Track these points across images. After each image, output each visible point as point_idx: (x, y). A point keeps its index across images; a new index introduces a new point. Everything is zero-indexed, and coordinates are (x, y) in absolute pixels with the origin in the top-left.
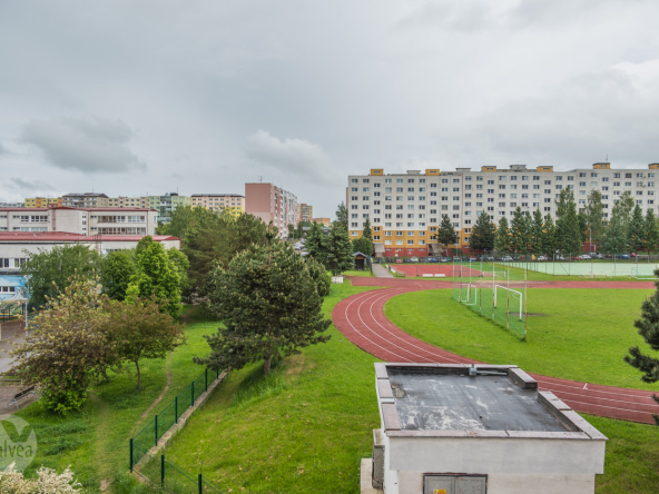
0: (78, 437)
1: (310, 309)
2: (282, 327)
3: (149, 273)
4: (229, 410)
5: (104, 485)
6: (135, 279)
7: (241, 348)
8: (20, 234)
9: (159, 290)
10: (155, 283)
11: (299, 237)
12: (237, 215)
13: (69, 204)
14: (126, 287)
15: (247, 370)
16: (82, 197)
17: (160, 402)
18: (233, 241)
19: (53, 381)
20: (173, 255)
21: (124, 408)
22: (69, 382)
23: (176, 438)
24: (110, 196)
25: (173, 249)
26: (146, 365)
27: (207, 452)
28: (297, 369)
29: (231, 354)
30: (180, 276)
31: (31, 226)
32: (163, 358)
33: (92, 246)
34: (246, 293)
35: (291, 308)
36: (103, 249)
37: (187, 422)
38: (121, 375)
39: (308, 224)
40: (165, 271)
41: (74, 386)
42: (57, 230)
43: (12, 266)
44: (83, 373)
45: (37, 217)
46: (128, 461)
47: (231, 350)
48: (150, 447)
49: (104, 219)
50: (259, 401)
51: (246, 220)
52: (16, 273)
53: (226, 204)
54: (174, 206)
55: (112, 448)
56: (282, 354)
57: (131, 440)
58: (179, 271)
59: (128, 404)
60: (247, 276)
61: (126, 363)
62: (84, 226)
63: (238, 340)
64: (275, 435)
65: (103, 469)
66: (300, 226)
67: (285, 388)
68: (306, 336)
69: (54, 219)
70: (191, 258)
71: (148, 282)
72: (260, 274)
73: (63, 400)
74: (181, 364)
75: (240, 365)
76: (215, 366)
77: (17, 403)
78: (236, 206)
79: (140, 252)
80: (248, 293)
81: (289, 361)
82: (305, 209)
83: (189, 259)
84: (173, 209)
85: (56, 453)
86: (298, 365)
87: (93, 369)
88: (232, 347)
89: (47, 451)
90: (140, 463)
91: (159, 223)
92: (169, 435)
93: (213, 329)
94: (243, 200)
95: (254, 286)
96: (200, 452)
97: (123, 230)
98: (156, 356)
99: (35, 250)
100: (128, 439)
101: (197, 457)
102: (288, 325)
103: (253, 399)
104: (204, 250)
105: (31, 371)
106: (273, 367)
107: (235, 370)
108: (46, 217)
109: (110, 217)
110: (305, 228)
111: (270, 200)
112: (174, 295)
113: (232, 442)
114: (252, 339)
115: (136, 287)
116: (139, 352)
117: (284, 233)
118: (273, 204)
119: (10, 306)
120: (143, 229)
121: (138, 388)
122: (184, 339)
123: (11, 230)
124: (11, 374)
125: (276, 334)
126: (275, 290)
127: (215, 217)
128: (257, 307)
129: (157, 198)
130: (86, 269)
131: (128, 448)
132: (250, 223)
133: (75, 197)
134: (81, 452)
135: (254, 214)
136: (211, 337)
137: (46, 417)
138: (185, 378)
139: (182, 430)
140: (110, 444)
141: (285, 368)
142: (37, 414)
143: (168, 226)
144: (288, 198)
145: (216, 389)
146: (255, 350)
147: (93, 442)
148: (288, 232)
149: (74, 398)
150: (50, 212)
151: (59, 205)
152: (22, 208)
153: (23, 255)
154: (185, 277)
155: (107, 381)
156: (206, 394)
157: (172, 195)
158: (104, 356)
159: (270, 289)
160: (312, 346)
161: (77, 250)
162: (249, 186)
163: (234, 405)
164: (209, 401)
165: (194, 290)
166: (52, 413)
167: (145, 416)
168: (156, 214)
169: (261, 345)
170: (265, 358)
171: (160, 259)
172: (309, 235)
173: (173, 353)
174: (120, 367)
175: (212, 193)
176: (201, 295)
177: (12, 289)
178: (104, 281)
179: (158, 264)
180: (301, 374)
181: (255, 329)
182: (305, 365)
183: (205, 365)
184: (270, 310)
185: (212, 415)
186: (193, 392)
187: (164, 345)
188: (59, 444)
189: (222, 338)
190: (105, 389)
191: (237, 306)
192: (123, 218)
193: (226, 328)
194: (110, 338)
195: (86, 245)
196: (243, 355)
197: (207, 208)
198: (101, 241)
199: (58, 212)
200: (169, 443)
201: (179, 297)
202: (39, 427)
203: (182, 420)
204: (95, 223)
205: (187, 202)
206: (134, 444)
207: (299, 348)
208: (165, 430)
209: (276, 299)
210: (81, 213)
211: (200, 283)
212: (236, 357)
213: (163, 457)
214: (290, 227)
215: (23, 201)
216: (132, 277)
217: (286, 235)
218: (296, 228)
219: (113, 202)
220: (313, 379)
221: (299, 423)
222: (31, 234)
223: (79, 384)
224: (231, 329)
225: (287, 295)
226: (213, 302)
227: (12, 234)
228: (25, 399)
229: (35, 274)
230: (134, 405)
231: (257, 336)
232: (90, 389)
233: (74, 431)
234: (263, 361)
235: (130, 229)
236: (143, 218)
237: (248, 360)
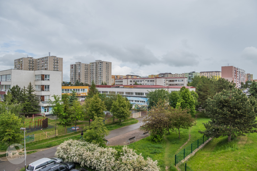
0: (160, 150)
1: (250, 118)
2: (236, 124)
3: (184, 99)
4: (212, 153)
5: (167, 168)
6: (179, 101)
7: (218, 130)
8: (147, 86)
9: (187, 105)
10: (186, 103)
11: (246, 87)
12: (218, 79)
13: (160, 76)
14: (176, 103)
15: (220, 139)
16: (164, 74)
17: (186, 144)
18: (216, 89)
19: (153, 131)
20: (193, 93)
21: (174, 144)
22: (158, 132)
23: (191, 158)
24: (172, 74)
25: (193, 91)
26: (182, 130)
27: (203, 167)
28: (243, 142)
29: (214, 131)
30: (195, 101)
31: (150, 83)
32: (188, 129)
33: (166, 90)
34: (220, 109)
35: (241, 116)
36: (170, 90)
37: (195, 153)
38: (173, 132)
39: (250, 82)
40: (190, 99)
41: (159, 133)
42: (157, 85)
43: (144, 95)
44: (162, 130)
45: (152, 81)
46: (174, 162)
47: (214, 130)
48: (182, 159)
49: (170, 81)
50: (225, 152)
51: (221, 81)
52: (145, 97)
53: (213, 75)
54: (193, 76)
55: (170, 156)
56: (236, 135)
57: (176, 155)
58: (195, 99)
59: (176, 143)
60: (221, 102)
61: (175, 129)
62: (164, 83)
63: (216, 127)
64: (232, 167)
65: (167, 162)
66: (247, 83)
67: (237, 149)
68: (248, 129)
69: (156, 81)
70: (199, 94)
71: (184, 102)
72: (226, 101)
73: (156, 137)
74: (194, 132)
75: (217, 136)
76: (207, 135)
77: (144, 136)
78: (218, 76)
79: (181, 92)
80: (221, 108)
81: (239, 138)
82: (249, 76)
83: (199, 95)
84: (193, 77)
85: (153, 154)
86: (244, 141)
87: (165, 129)
88: (214, 129)
89: (151, 152)
90: (178, 164)
91: (188, 82)
92: (189, 157)
93: (207, 121)
94: (221, 73)
95: (224, 106)
96: (200, 166)
97: (176, 84)
98: (185, 128)
99: (150, 90)
100: (175, 154)
101: (199, 167)
102: (239, 123)
103: (223, 151)
104: (204, 92)
105: (148, 127)
106: (232, 139)
107: (215, 138)
108: (154, 81)
109: (172, 80)
110: (249, 84)
111: (232, 73)
112: (193, 107)
113: (213, 165)
114: (223, 127)
115: (179, 104)
116: (180, 126)
117: (239, 86)
118: (234, 74)
119: (144, 107)
120: (183, 84)
121: (179, 138)
122: (195, 124)
123: (145, 84)
124: (143, 127)
125: (233, 126)
126: (233, 108)
127: (209, 80)
128: (225, 115)
129: (188, 74)
130: (164, 97)
131: (175, 158)
132: (223, 81)
133: (162, 74)
134: (160, 155)
135: (225, 78)
136: (206, 124)
137: (151, 142)
138: (195, 137)
139: (194, 156)
140: (169, 155)
141: (237, 141)
142: (149, 140)
143: (191, 83)
144: (241, 71)
145: (207, 144)
146: (224, 131)
147: (164, 153)
148: (241, 85)
149: (159, 137)
150: (155, 79)
151: (158, 77)
152: (147, 78)
153: (147, 92)
154: (197, 101)
155: (169, 134)
156: (203, 145)
157: (193, 72)
158: (168, 125)
159: (231, 108)
160: (251, 134)
161: (162, 91)
162: (223, 68)
163: (214, 151)
164: (204, 147)
165: (200, 106)
166: (153, 141)
167: (181, 148)
168: (187, 79)
169: (226, 130)
170: (228, 135)
171: (188, 94)
172: (251, 86)
173: (192, 128)
174: (173, 130)
175: (208, 71)
176: (203, 108)
177: (144, 102)
178: (170, 101)
179: (187, 96)
180: (245, 145)
181: (224, 123)
182: (247, 141)
183: (203, 134)
184: (231, 116)
185: (205, 153)
186: (198, 143)
187: (188, 124)
188: (154, 151)
189: (210, 125)
190: (169, 136)
191: (216, 113)
192: (176, 80)
193: (212, 121)
194: (170, 120)
195: (164, 89)
196: (219, 133)
197: (206, 77)
198: (169, 88)
199: (157, 79)
200: (189, 160)
201: (194, 108)
202: (149, 144)
203: (194, 153)
204: (168, 82)
205: (198, 75)
206: (177, 157)
207: (244, 134)
208: (188, 154)
209: (234, 112)
210: (164, 79)
211: (202, 104)
212: (216, 133)
213: (186, 164)
214: (242, 83)
215: (148, 76)
216: (178, 100)
217: (240, 87)
218: (244, 84)
219: (173, 76)
220: (251, 148)
221: (243, 165)
222: (150, 86)
223: (161, 133)
224: (214, 122)
225: (239, 111)
226: (207, 111)
227: (145, 86)
228: (146, 135)
229: (150, 98)
230: (177, 144)
231: (225, 126)
232: (164, 135)
233: (159, 148)
234: (227, 136)
235: (178, 84)
236: (183, 80)
237: (221, 135)
